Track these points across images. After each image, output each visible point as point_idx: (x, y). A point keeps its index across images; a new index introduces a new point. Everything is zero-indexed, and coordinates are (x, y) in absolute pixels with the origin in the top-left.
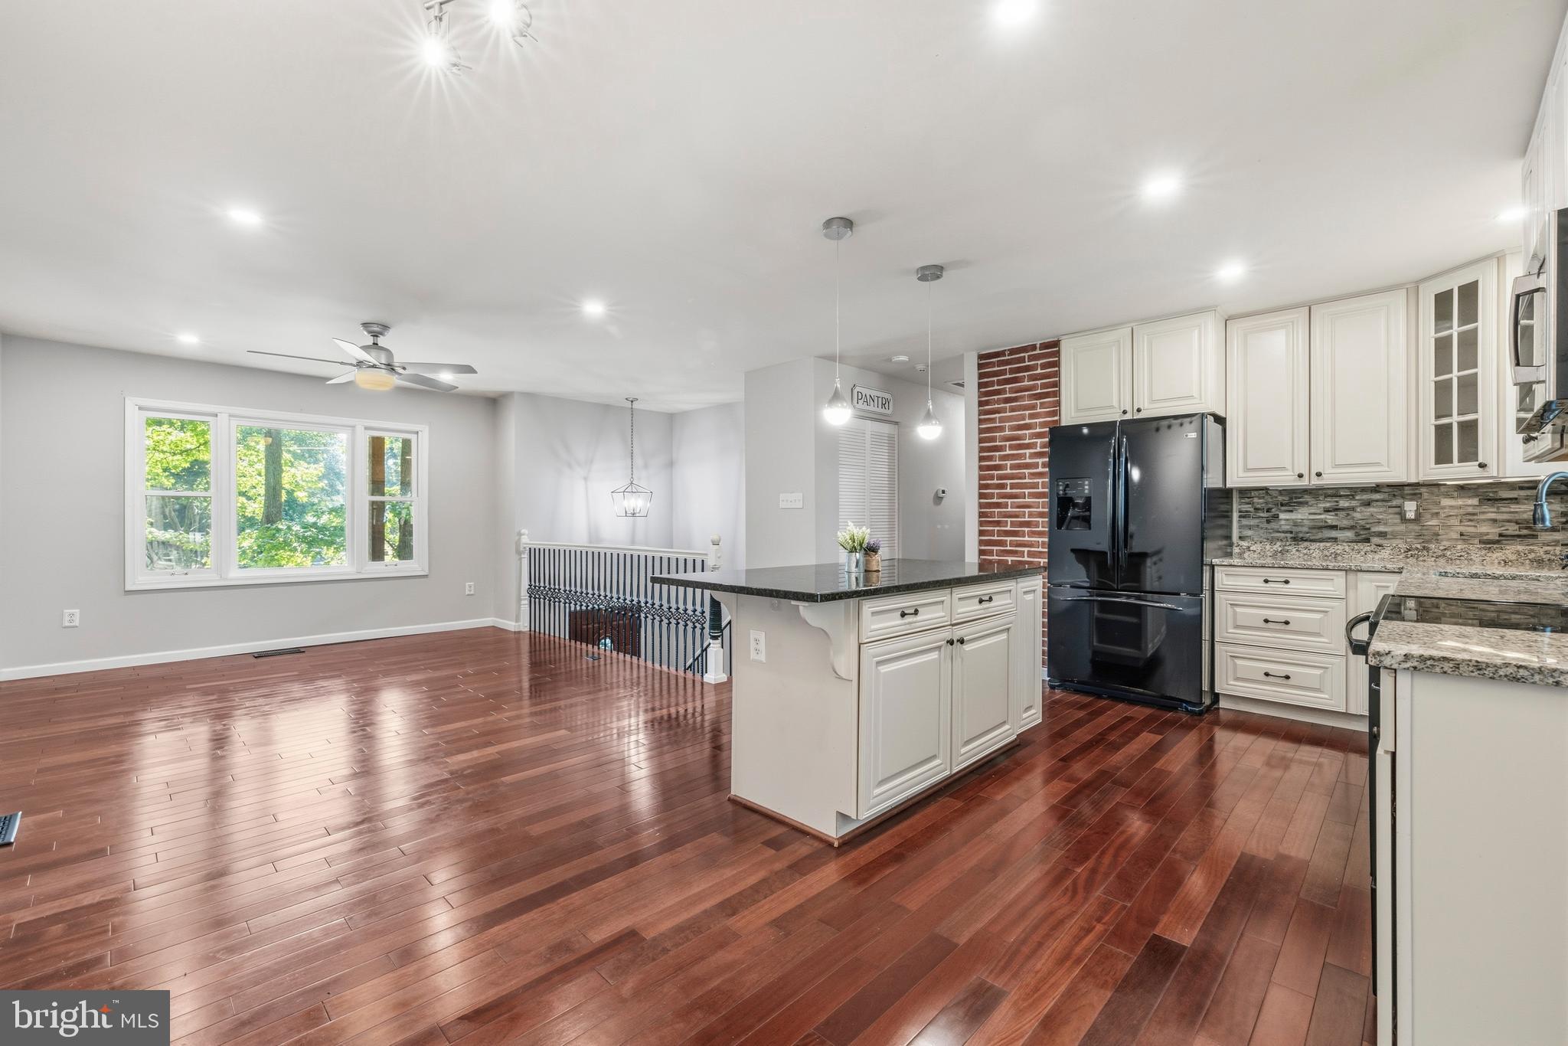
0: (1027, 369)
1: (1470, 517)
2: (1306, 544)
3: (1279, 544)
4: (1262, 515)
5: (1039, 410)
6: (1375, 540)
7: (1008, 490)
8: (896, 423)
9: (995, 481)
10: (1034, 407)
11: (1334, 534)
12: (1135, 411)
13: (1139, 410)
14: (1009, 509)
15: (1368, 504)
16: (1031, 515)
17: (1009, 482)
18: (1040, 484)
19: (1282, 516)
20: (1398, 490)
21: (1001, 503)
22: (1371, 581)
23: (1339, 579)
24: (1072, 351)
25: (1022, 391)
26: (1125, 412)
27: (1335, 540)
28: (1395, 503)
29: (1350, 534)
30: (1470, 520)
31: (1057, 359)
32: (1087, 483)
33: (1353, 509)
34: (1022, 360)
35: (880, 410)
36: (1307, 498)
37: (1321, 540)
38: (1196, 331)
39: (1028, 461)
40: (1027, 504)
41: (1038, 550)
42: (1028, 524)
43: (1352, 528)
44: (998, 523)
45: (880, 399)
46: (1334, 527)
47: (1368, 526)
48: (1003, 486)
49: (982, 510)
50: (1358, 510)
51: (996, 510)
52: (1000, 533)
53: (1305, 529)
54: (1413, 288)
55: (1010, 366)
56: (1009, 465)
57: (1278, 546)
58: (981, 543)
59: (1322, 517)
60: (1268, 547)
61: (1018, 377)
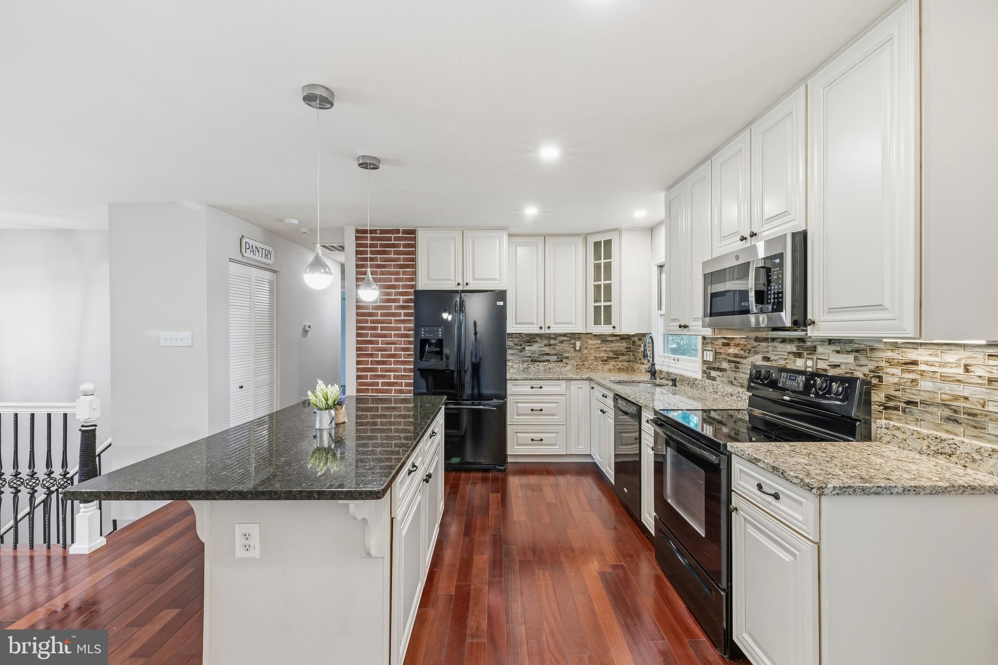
0: (393, 246)
1: (597, 349)
2: (537, 363)
3: (526, 364)
4: (518, 348)
5: (401, 276)
6: (565, 360)
7: (379, 331)
8: (275, 271)
9: (369, 325)
10: (398, 273)
11: (548, 358)
12: (465, 284)
13: (467, 284)
14: (380, 346)
15: (562, 342)
16: (396, 349)
17: (379, 325)
18: (403, 328)
19: (527, 348)
20: (574, 336)
21: (373, 341)
22: (576, 385)
23: (563, 384)
24: (425, 239)
25: (389, 261)
26: (459, 284)
27: (548, 361)
28: (572, 342)
29: (555, 358)
30: (598, 351)
31: (414, 242)
32: (440, 330)
33: (556, 345)
34: (389, 239)
35: (263, 260)
36: (538, 339)
37: (544, 361)
38: (498, 241)
39: (393, 311)
40: (393, 341)
41: (401, 374)
42: (394, 356)
43: (556, 355)
44: (371, 355)
45: (264, 251)
46: (548, 354)
47: (562, 353)
48: (375, 328)
49: (359, 346)
50: (558, 345)
51: (370, 346)
52: (372, 363)
53: (537, 355)
54: (586, 236)
55: (380, 242)
56: (379, 313)
57: (525, 365)
58: (358, 370)
59: (543, 349)
60: (521, 365)
61: (386, 250)
